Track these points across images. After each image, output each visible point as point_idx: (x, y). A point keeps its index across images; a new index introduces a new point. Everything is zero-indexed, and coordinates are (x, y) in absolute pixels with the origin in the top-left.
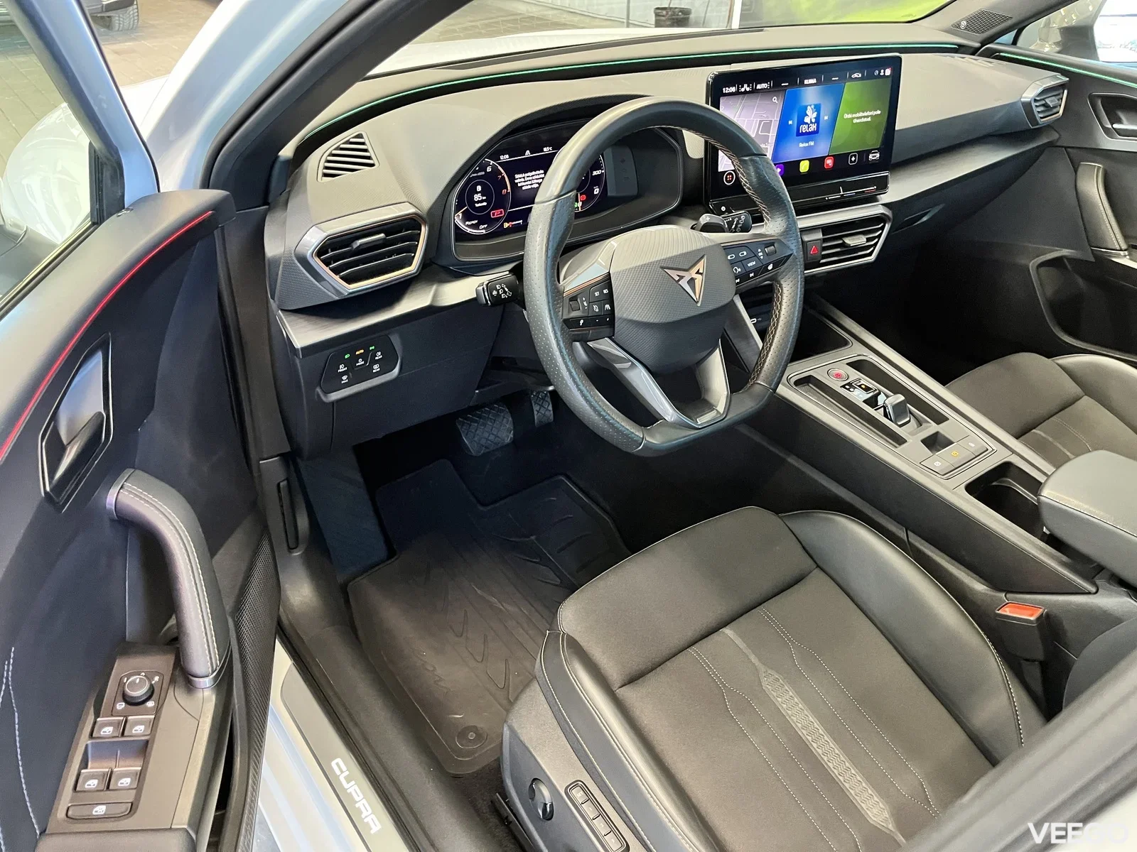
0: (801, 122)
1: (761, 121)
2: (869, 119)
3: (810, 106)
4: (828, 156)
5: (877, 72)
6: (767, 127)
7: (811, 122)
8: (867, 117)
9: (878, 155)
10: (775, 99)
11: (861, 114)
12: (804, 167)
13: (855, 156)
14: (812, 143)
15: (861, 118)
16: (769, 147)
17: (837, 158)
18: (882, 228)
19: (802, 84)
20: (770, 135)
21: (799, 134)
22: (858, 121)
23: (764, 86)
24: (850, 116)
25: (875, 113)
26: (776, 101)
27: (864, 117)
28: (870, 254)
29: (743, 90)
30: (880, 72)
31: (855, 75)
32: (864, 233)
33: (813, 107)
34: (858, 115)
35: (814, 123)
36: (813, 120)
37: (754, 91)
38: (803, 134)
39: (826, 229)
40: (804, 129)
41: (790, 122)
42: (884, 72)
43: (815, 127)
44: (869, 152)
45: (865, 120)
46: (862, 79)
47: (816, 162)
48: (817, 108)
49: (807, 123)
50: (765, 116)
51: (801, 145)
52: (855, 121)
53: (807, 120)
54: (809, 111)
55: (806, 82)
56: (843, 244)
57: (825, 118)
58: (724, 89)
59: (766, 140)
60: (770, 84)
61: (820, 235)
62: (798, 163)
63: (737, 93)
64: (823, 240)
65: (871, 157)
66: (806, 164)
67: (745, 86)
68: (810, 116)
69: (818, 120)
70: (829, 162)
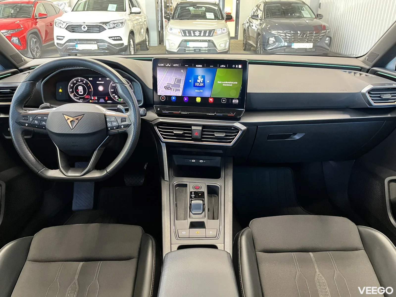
0: (195, 81)
1: (176, 79)
2: (231, 85)
3: (200, 76)
4: (210, 97)
5: (234, 66)
6: (179, 81)
7: (201, 82)
8: (230, 84)
9: (237, 101)
10: (182, 71)
11: (226, 82)
12: (198, 100)
13: (225, 100)
14: (202, 91)
15: (227, 84)
16: (180, 89)
17: (215, 99)
18: (238, 132)
19: (195, 66)
20: (181, 84)
21: (194, 86)
22: (225, 85)
23: (176, 65)
24: (221, 82)
25: (234, 83)
26: (183, 71)
27: (229, 84)
28: (230, 142)
29: (167, 65)
30: (235, 66)
31: (222, 66)
32: (226, 132)
33: (201, 76)
34: (225, 82)
35: (202, 83)
36: (202, 82)
37: (172, 67)
38: (196, 86)
39: (204, 127)
40: (197, 84)
41: (190, 81)
42: (238, 66)
43: (203, 84)
44: (233, 99)
45: (229, 85)
46: (226, 68)
47: (205, 100)
48: (203, 77)
49: (198, 82)
50: (179, 77)
51: (196, 91)
52: (224, 85)
53: (198, 81)
54: (199, 78)
55: (197, 66)
56: (214, 135)
57: (208, 81)
58: (158, 64)
59: (179, 86)
60: (179, 65)
61: (200, 128)
62: (195, 98)
63: (165, 66)
64: (202, 131)
65: (234, 101)
66: (199, 99)
67: (168, 64)
68: (200, 80)
69: (204, 82)
70: (211, 100)
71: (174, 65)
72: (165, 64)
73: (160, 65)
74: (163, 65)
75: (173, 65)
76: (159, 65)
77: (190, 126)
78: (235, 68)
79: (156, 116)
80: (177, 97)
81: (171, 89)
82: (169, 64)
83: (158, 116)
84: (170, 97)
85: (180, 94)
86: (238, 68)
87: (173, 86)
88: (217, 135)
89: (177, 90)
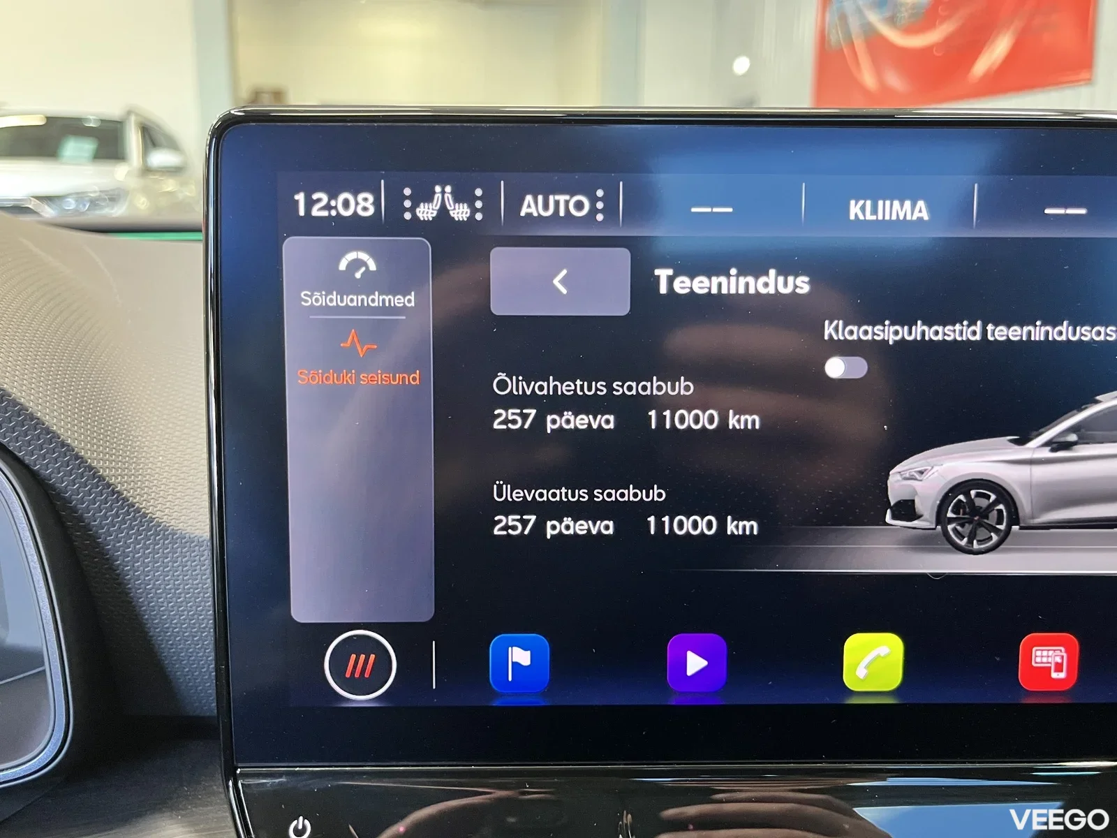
29: (426, 212)
58: (300, 197)
60: (610, 200)
66: (883, 651)
67: (443, 194)
71: (531, 206)
72: (395, 200)
73: (315, 212)
74: (363, 204)
75: (515, 202)
76: (321, 205)
82: (462, 196)
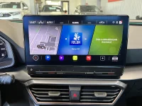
1: (50, 37)
2: (111, 42)
3: (76, 33)
4: (88, 55)
5: (114, 22)
6: (54, 39)
7: (77, 40)
9: (117, 59)
13: (104, 57)
14: (78, 49)
16: (55, 48)
17: (92, 56)
18: (119, 91)
20: (56, 43)
21: (71, 44)
22: (104, 42)
23: (50, 22)
25: (114, 40)
26: (57, 29)
27: (108, 41)
28: (111, 102)
29: (39, 23)
30: (116, 22)
31: (101, 22)
32: (107, 92)
33: (78, 34)
34: (104, 40)
35: (79, 41)
36: (79, 39)
37: (45, 24)
39: (83, 87)
40: (73, 42)
41: (66, 39)
42: (118, 22)
44: (112, 56)
46: (105, 24)
47: (82, 58)
48: (80, 34)
49: (75, 40)
51: (73, 49)
52: (102, 42)
54: (76, 35)
55: (73, 23)
56: (94, 95)
57: (85, 39)
59: (54, 44)
60: (54, 22)
61: (79, 89)
62: (71, 56)
63: (36, 24)
64: (81, 91)
65: (113, 59)
68: (76, 37)
69: (81, 39)
70: (89, 58)
72: (37, 22)
75: (46, 22)
77: (67, 87)
78: (115, 24)
79: (29, 77)
80: (51, 56)
81: (45, 47)
82: (42, 22)
83: (32, 76)
84: (44, 56)
85: (55, 53)
86: (118, 24)
87: (46, 44)
88: (97, 95)
89: (51, 49)
